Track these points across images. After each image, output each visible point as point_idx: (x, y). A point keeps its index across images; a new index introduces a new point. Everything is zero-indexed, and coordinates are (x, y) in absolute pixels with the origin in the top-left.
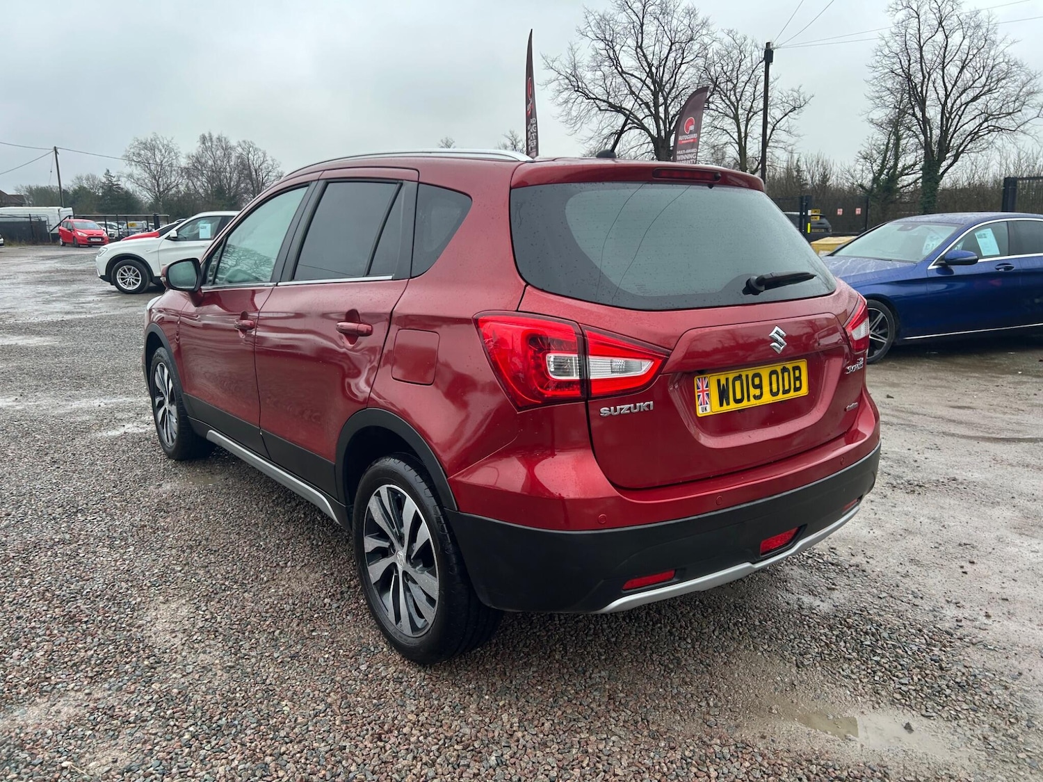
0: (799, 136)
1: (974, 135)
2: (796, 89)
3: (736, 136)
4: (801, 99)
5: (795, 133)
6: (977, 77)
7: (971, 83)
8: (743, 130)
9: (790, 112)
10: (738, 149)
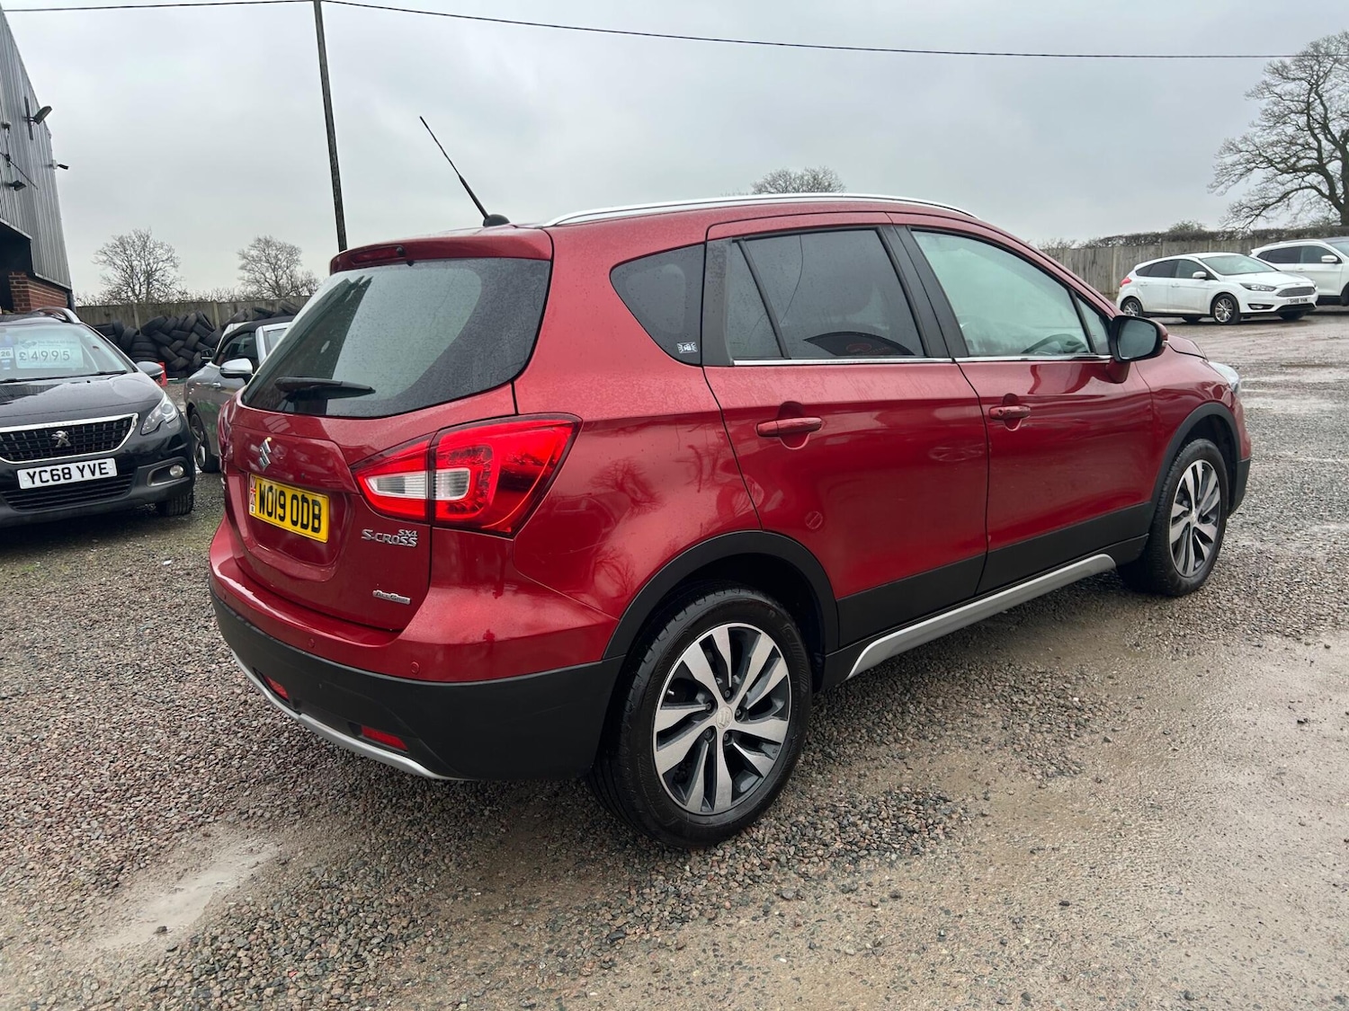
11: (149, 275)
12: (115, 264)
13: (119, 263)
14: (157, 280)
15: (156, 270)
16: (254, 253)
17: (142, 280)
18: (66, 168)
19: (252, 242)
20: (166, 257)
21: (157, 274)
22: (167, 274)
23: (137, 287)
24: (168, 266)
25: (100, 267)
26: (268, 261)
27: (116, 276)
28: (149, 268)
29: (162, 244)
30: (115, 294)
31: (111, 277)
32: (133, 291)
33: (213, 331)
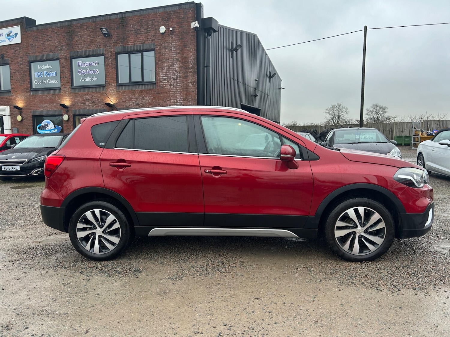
11: (339, 116)
12: (330, 113)
13: (331, 113)
14: (341, 118)
15: (341, 115)
16: (371, 109)
17: (336, 118)
18: (284, 89)
19: (371, 106)
20: (345, 111)
21: (341, 116)
22: (344, 116)
23: (335, 120)
24: (345, 114)
25: (325, 114)
26: (376, 112)
27: (329, 117)
28: (339, 114)
29: (345, 107)
30: (328, 122)
31: (328, 117)
32: (333, 122)
33: (317, 134)
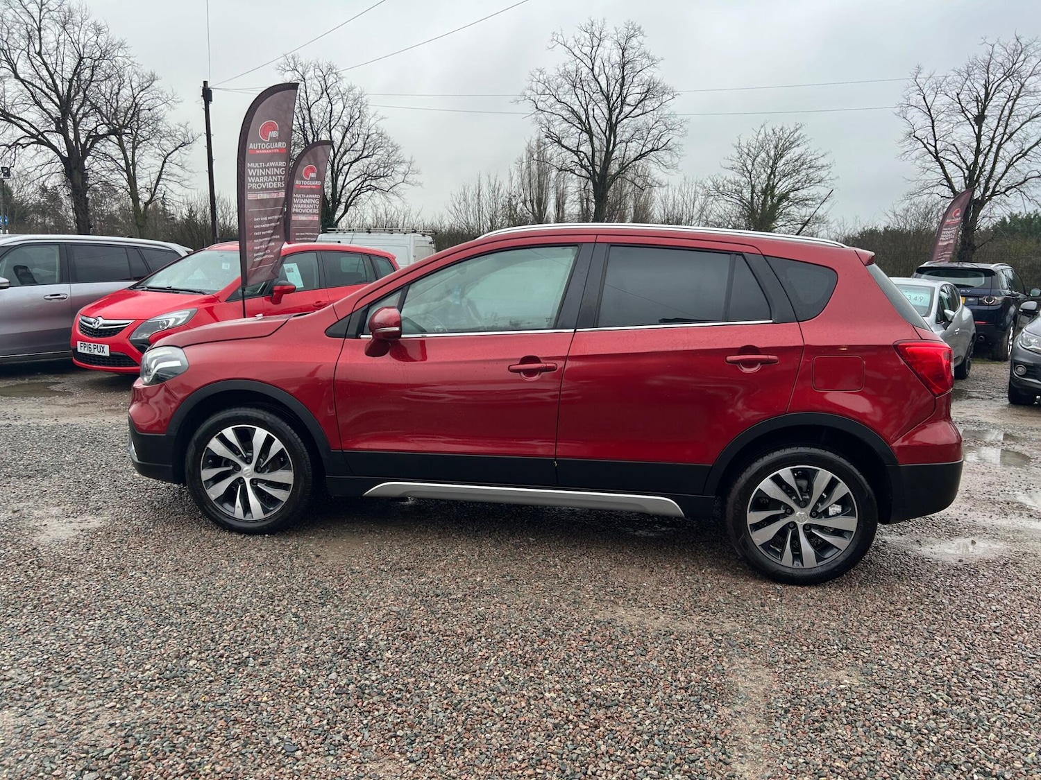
0: (193, 172)
1: (358, 191)
2: (184, 124)
3: (123, 163)
4: (189, 135)
5: (189, 168)
6: (354, 142)
7: (350, 146)
8: (130, 157)
9: (180, 146)
10: (126, 177)
